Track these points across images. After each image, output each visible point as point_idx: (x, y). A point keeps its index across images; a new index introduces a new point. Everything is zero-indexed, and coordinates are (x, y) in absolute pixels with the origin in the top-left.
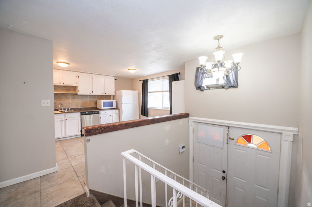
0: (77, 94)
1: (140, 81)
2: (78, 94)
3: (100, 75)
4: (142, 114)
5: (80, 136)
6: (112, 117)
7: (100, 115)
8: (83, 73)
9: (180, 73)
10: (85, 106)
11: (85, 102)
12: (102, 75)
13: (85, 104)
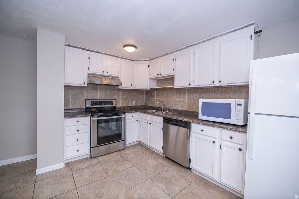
6: (221, 148)
7: (191, 133)
10: (192, 108)
11: (193, 102)
12: (213, 38)
13: (193, 104)
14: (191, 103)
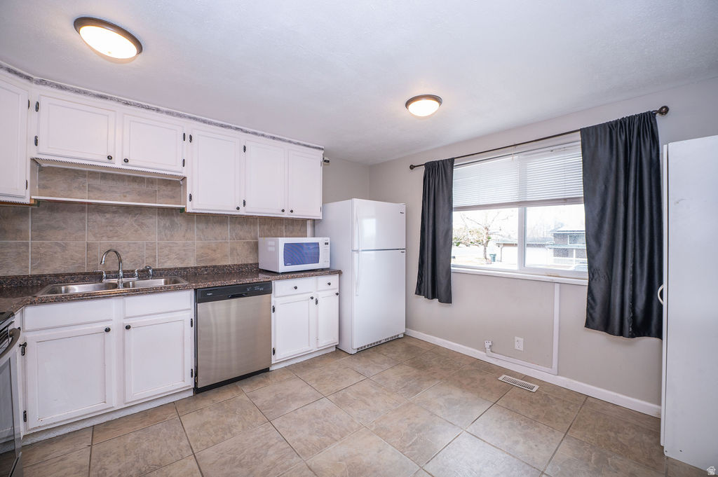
0: (182, 210)
1: (412, 167)
2: (189, 210)
3: (274, 138)
4: (419, 291)
5: (191, 393)
6: (317, 302)
7: (273, 299)
8: (210, 123)
9: (664, 111)
10: (213, 260)
11: (214, 245)
12: (280, 139)
13: (215, 251)
14: (209, 248)
